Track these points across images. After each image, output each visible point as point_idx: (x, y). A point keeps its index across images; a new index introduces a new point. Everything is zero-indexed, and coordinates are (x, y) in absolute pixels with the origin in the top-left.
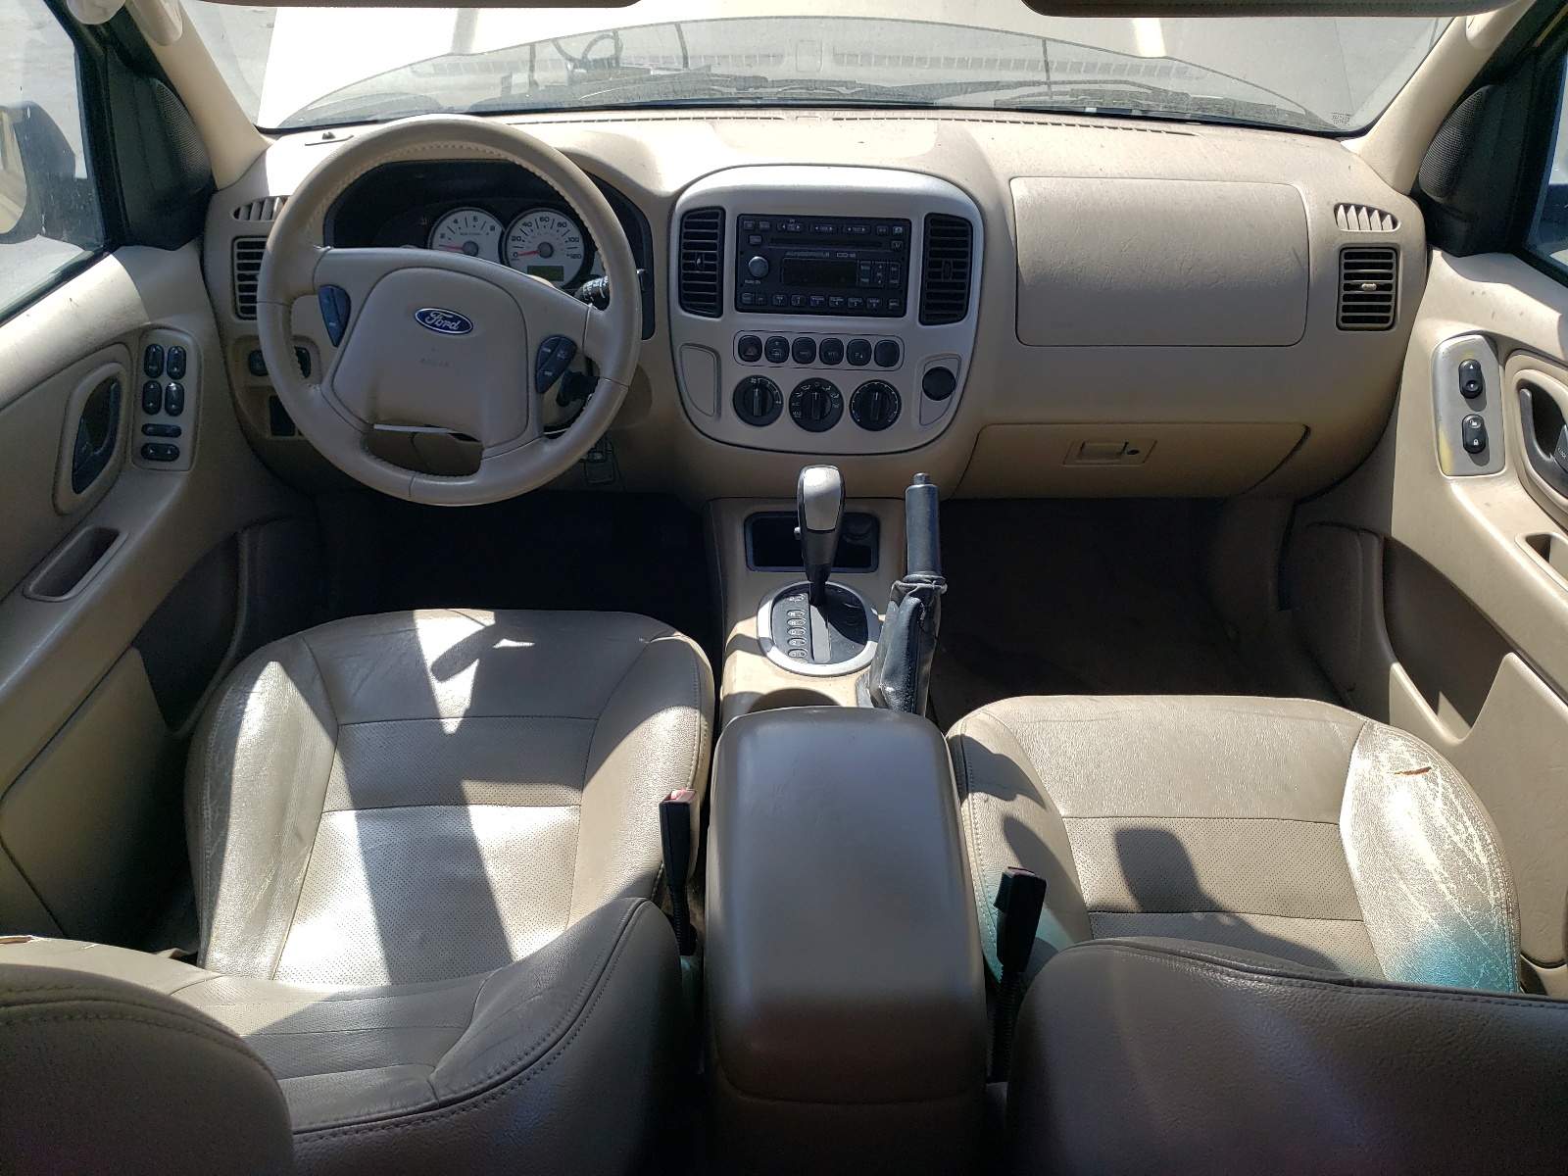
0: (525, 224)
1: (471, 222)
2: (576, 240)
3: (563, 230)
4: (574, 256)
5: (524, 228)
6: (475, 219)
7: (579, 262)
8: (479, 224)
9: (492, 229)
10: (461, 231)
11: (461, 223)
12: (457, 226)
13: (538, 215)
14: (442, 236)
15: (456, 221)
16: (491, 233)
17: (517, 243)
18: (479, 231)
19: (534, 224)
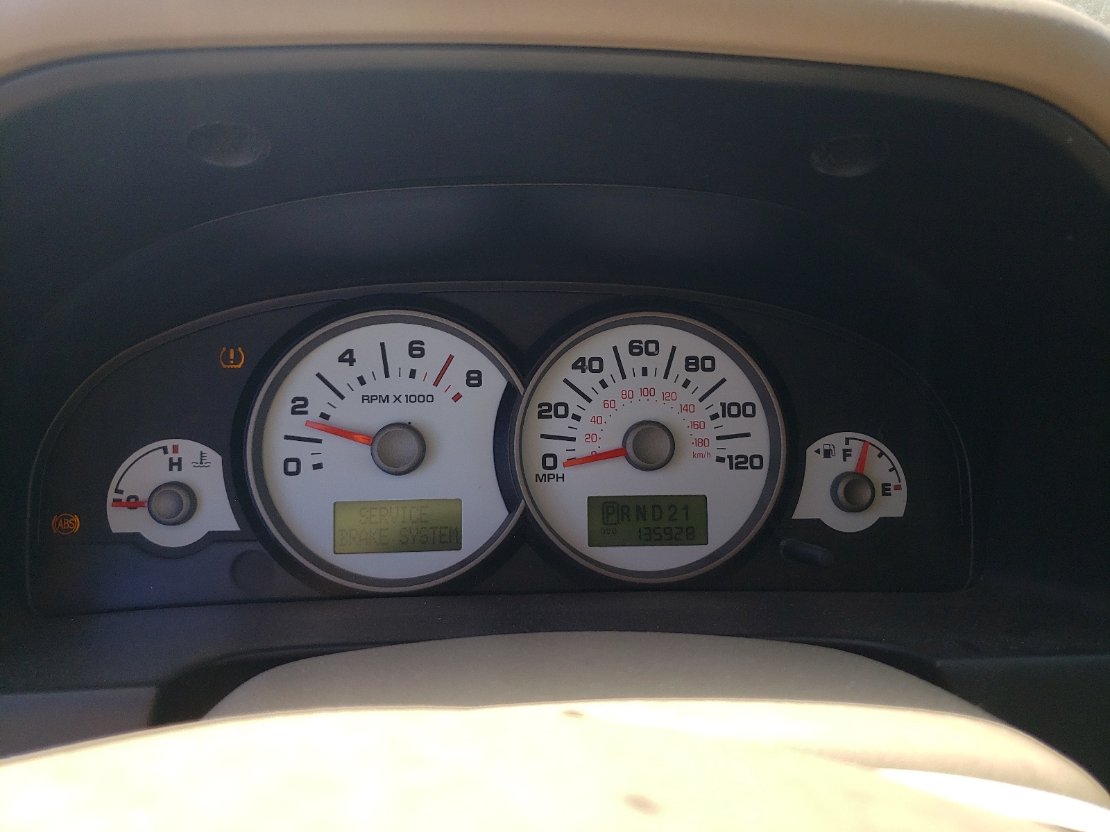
0: (580, 365)
1: (400, 359)
2: (742, 410)
3: (702, 380)
4: (739, 463)
5: (577, 377)
6: (416, 349)
7: (752, 484)
8: (429, 365)
9: (474, 379)
10: (368, 390)
11: (368, 361)
12: (357, 371)
13: (622, 336)
14: (299, 407)
15: (348, 357)
16: (466, 391)
17: (555, 426)
18: (426, 388)
19: (610, 366)
